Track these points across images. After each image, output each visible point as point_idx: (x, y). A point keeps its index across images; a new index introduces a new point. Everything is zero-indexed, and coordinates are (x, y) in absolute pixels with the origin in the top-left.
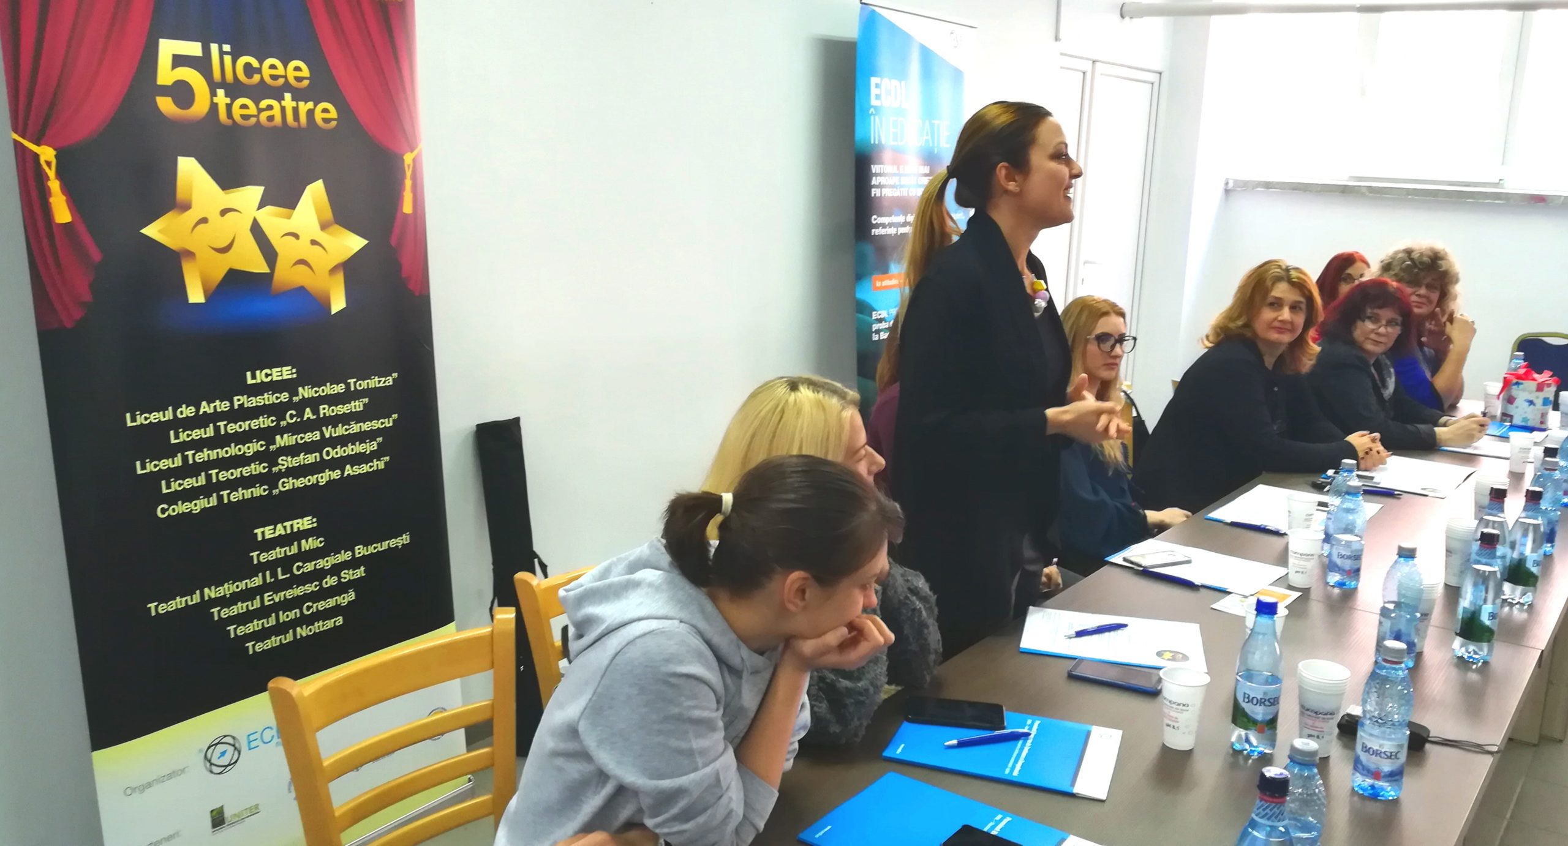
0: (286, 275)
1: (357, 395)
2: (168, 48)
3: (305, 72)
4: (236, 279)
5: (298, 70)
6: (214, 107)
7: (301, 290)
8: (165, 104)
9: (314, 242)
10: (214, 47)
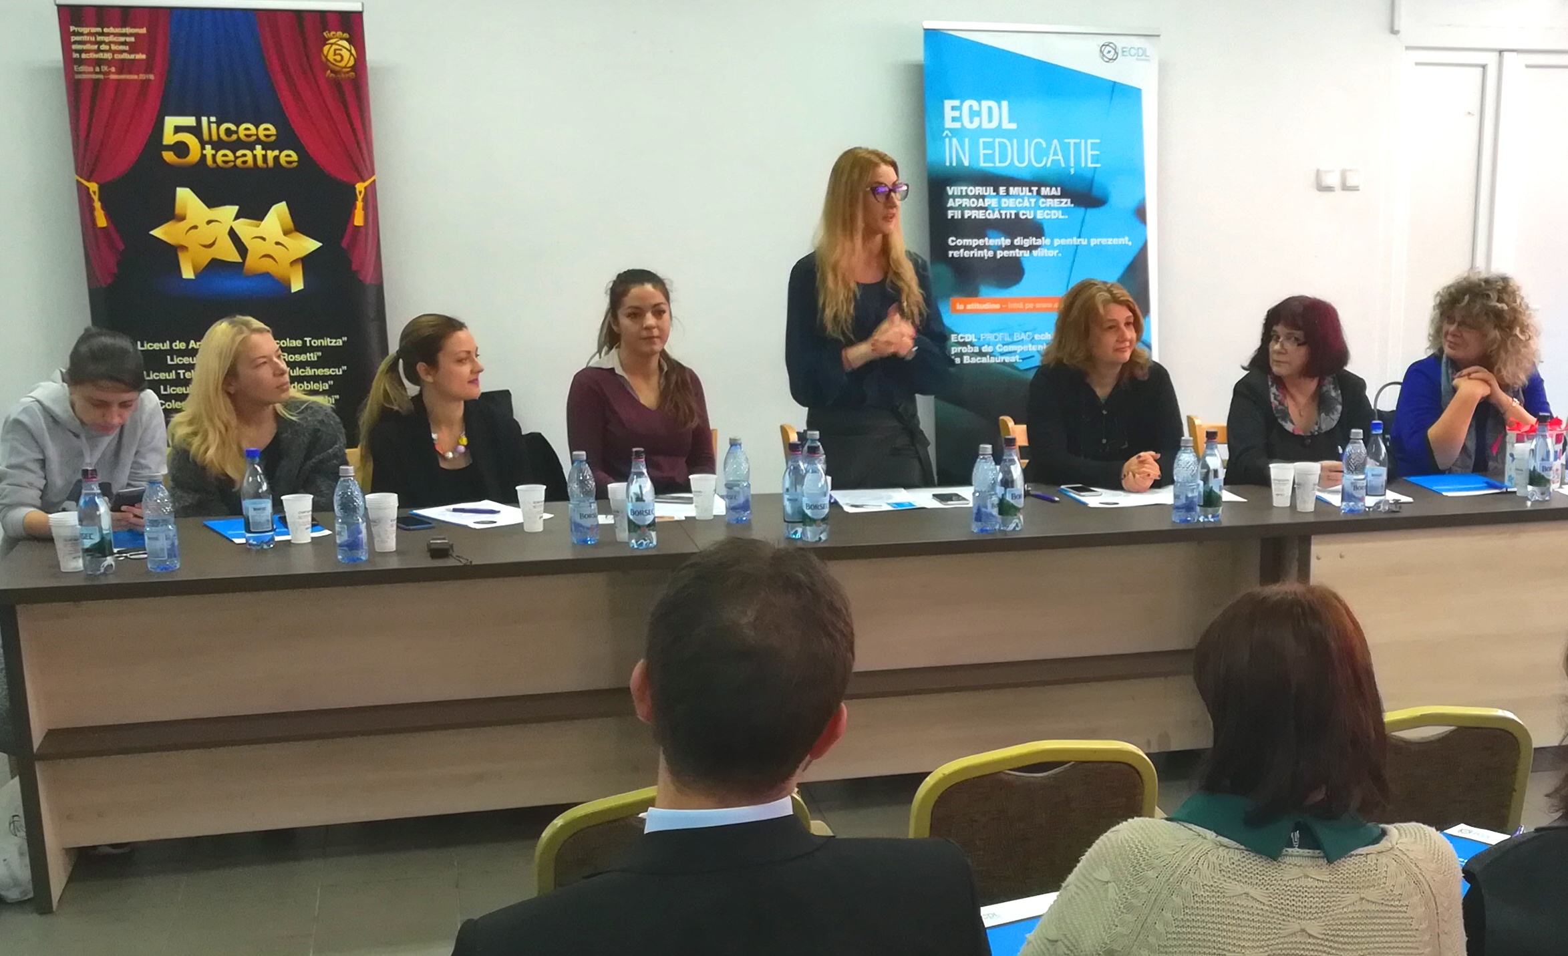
0: (253, 262)
1: (312, 349)
2: (171, 122)
3: (273, 130)
4: (216, 265)
5: (267, 130)
6: (204, 157)
7: (267, 275)
8: (169, 156)
9: (277, 243)
10: (204, 120)
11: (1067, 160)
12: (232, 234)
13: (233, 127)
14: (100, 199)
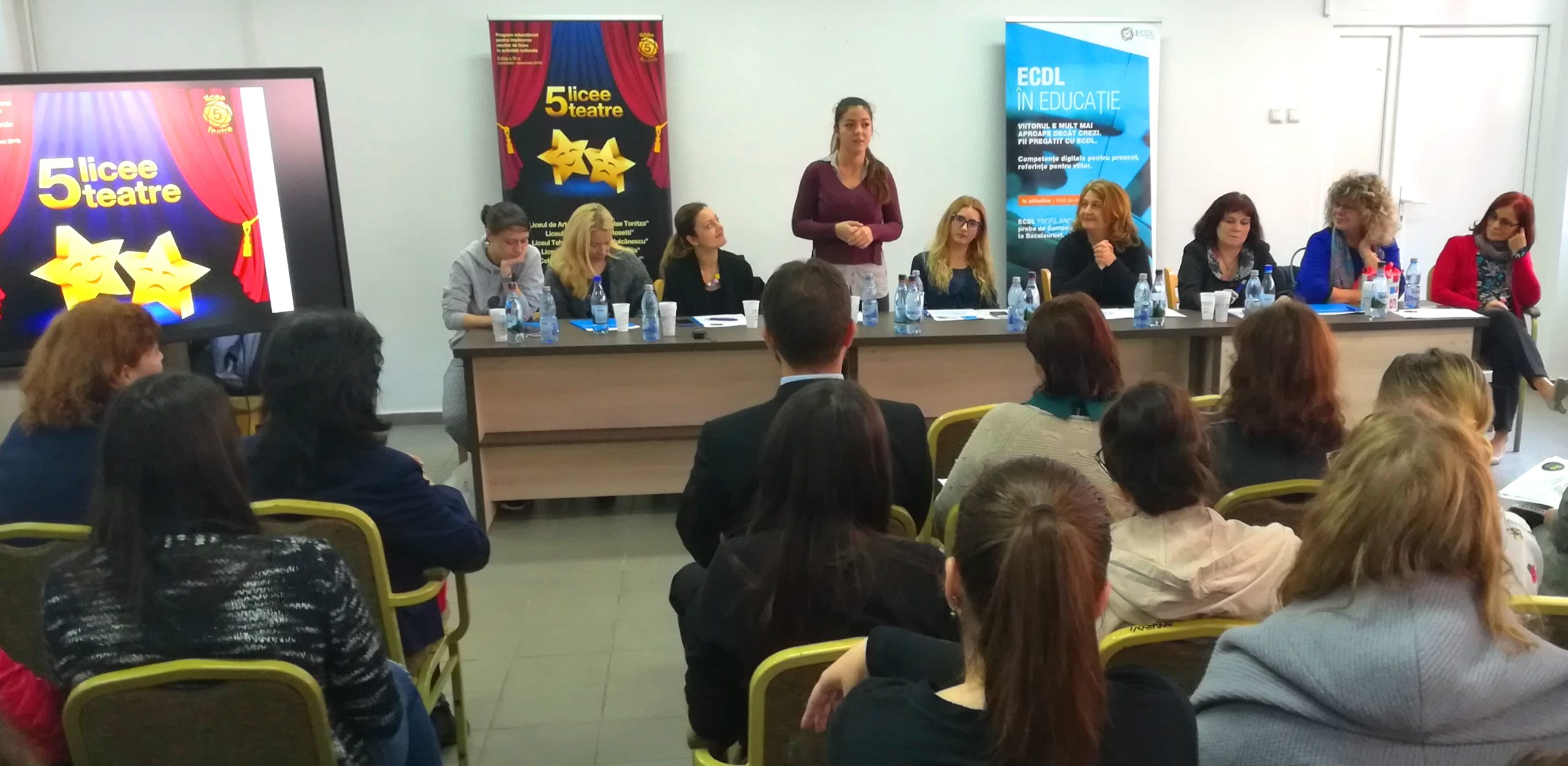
0: (596, 175)
1: (628, 228)
2: (551, 90)
3: (609, 94)
4: (575, 177)
5: (606, 94)
6: (569, 111)
7: (603, 183)
8: (549, 111)
9: (610, 163)
10: (570, 88)
11: (1097, 105)
12: (584, 158)
13: (586, 92)
14: (511, 137)
